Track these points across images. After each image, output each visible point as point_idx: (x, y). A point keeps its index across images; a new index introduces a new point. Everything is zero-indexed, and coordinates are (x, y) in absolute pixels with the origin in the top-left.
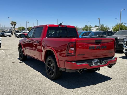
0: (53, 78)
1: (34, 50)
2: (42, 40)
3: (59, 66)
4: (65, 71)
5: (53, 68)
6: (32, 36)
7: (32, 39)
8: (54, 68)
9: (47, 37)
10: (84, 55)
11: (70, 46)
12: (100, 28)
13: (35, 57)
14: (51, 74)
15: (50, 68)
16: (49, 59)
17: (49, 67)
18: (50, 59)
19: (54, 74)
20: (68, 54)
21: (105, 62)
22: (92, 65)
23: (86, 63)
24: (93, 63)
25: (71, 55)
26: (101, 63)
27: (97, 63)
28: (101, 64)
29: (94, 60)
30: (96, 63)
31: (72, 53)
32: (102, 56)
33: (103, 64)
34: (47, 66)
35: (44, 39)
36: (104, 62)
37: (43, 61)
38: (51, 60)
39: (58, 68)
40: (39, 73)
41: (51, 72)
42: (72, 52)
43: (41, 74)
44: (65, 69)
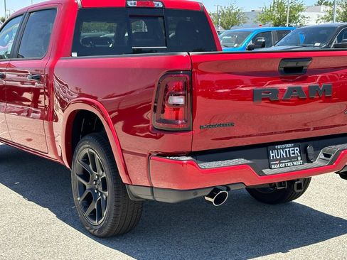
0: (104, 232)
1: (28, 115)
2: (52, 68)
3: (125, 180)
4: (151, 198)
5: (100, 189)
6: (10, 49)
7: (12, 63)
8: (105, 188)
9: (75, 55)
10: (232, 125)
11: (166, 90)
12: (342, 10)
13: (28, 144)
14: (96, 215)
15: (92, 189)
16: (85, 148)
17: (85, 186)
18: (86, 151)
19: (109, 214)
20: (161, 126)
21: (325, 155)
22: (267, 171)
23: (241, 161)
24: (274, 160)
25: (174, 127)
26: (309, 161)
27: (291, 159)
28: (307, 165)
29: (279, 147)
30: (287, 158)
31: (177, 118)
32: (315, 129)
33: (317, 163)
34: (76, 179)
35: (62, 61)
36: (321, 156)
37: (61, 158)
38: (93, 156)
39: (121, 188)
40: (47, 215)
41: (94, 206)
42: (177, 114)
43: (53, 216)
44: (152, 187)
